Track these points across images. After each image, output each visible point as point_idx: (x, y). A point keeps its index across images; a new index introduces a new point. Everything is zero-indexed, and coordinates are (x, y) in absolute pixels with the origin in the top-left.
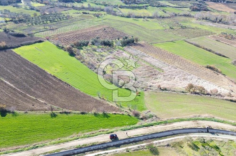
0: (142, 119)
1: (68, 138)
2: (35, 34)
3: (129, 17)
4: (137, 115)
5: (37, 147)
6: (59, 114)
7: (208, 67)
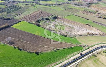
0: (83, 47)
1: (68, 58)
2: (14, 18)
3: (46, 5)
4: (81, 46)
5: (62, 62)
6: (57, 50)
7: (87, 25)
